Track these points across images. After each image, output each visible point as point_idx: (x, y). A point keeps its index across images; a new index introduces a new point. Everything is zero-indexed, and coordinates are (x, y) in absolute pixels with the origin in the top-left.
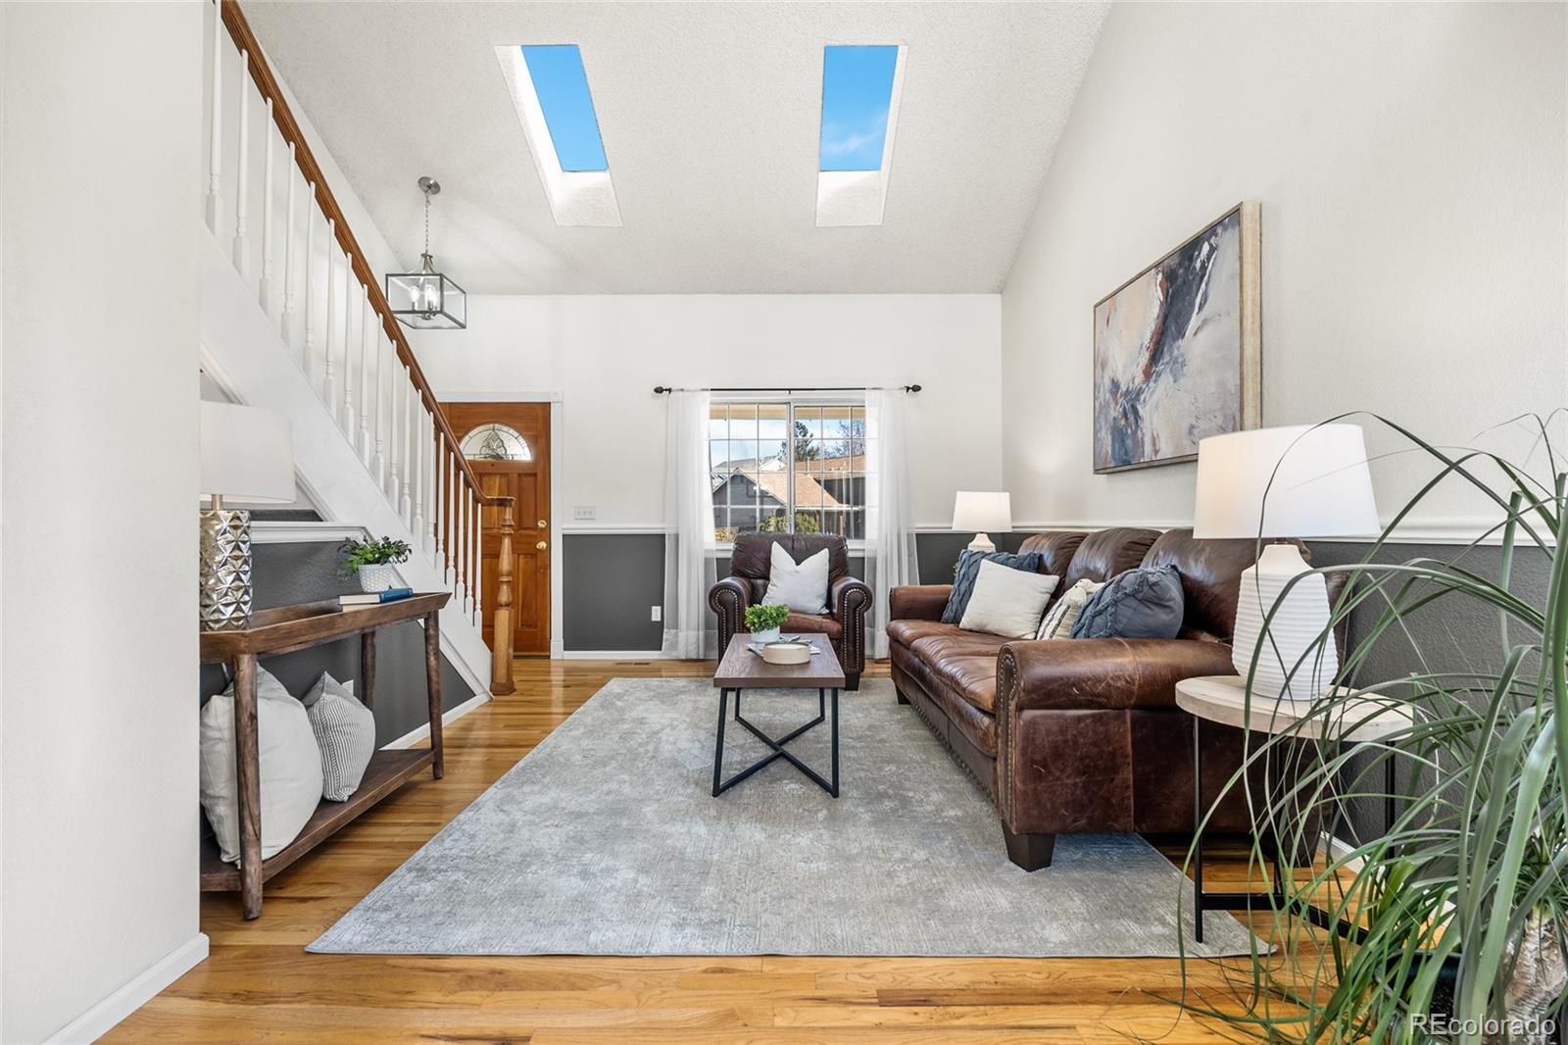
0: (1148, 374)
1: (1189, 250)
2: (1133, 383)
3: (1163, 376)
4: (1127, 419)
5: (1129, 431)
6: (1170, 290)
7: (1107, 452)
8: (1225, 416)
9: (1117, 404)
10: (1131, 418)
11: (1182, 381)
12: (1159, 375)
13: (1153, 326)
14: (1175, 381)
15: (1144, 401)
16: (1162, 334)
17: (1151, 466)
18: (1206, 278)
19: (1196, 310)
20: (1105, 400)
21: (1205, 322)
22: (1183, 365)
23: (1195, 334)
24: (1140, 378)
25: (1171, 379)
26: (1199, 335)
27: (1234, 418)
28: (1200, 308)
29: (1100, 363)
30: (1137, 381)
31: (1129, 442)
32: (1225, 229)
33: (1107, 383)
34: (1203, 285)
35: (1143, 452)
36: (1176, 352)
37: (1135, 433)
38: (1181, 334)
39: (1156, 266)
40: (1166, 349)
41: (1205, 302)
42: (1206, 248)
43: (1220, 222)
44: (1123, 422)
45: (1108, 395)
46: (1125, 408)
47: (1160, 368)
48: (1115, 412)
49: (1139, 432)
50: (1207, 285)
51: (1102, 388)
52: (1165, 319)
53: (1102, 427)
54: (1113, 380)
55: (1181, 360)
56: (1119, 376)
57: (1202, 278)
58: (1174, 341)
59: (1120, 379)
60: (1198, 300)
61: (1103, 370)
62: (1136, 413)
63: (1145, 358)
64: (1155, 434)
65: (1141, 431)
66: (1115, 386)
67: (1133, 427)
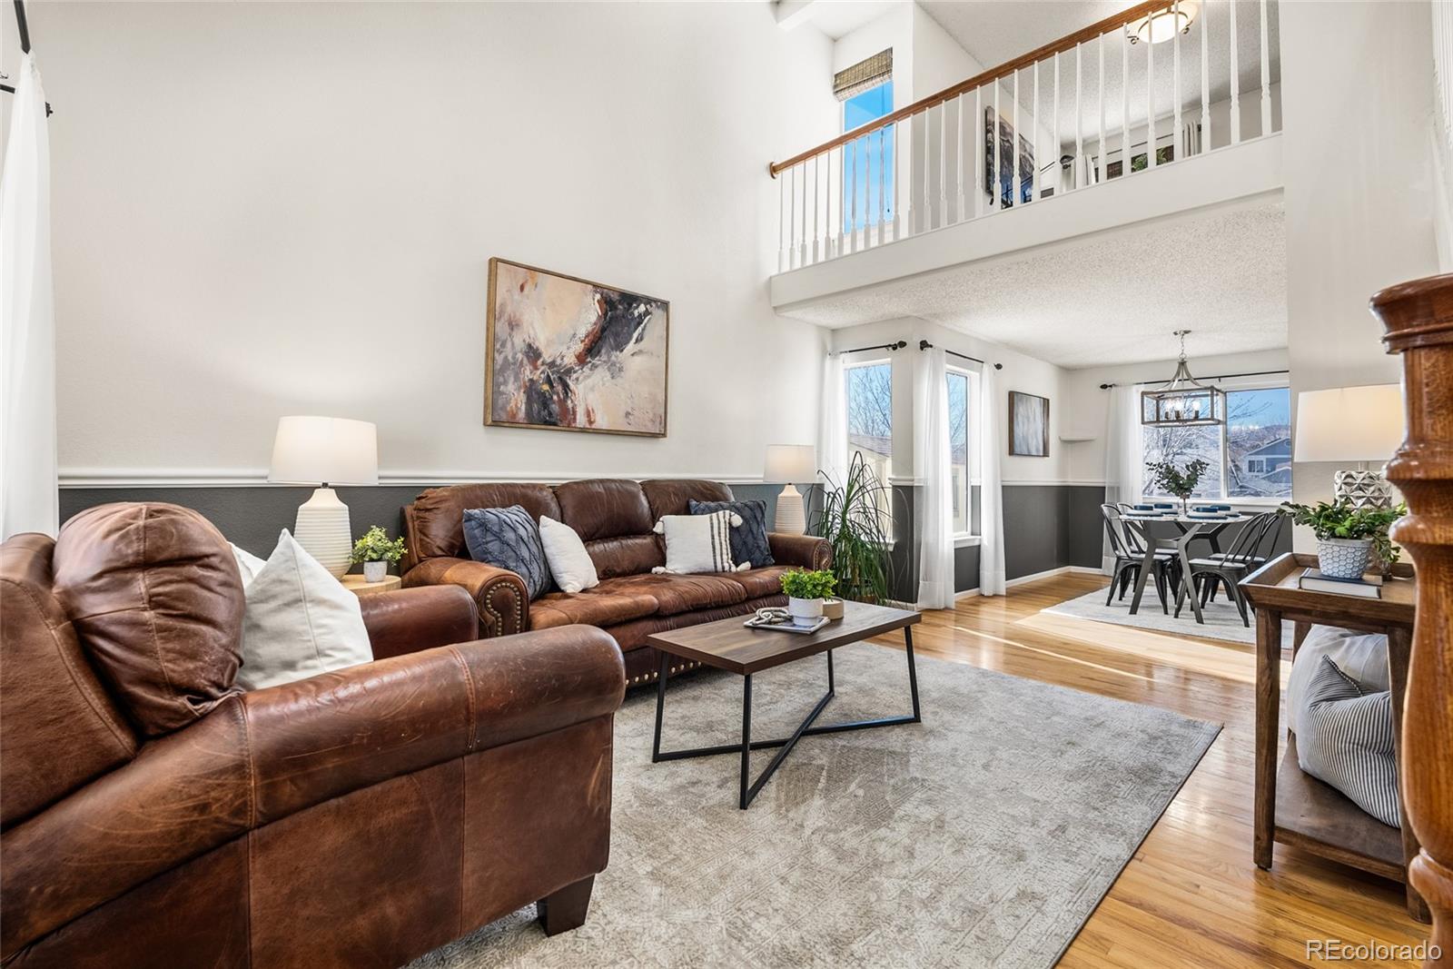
0: (582, 359)
1: (628, 298)
2: (562, 359)
3: (599, 369)
4: (552, 386)
5: (555, 397)
6: (609, 313)
7: (518, 409)
8: (652, 413)
9: (536, 368)
10: (559, 388)
11: (619, 380)
12: (594, 367)
13: (590, 328)
14: (613, 378)
15: (577, 379)
16: (600, 338)
17: (583, 431)
18: (642, 325)
19: (634, 340)
20: (514, 358)
21: (640, 352)
22: (621, 370)
23: (633, 355)
24: (570, 360)
25: (608, 375)
26: (635, 357)
27: (660, 416)
28: (637, 341)
30: (566, 361)
31: (555, 407)
32: (658, 307)
33: (519, 343)
34: (640, 329)
35: (575, 419)
36: (613, 358)
37: (562, 402)
38: (620, 347)
39: (596, 285)
40: (603, 351)
41: (642, 339)
42: (642, 308)
43: (656, 301)
44: (546, 387)
45: (520, 356)
46: (548, 376)
47: (596, 361)
48: (534, 375)
49: (569, 402)
50: (643, 330)
51: (509, 345)
52: (603, 330)
53: (505, 383)
54: (530, 346)
55: (618, 365)
56: (541, 344)
57: (639, 324)
58: (612, 349)
59: (542, 349)
60: (635, 335)
61: (512, 329)
62: (566, 386)
63: (579, 347)
64: (590, 409)
65: (572, 402)
66: (533, 354)
67: (562, 396)
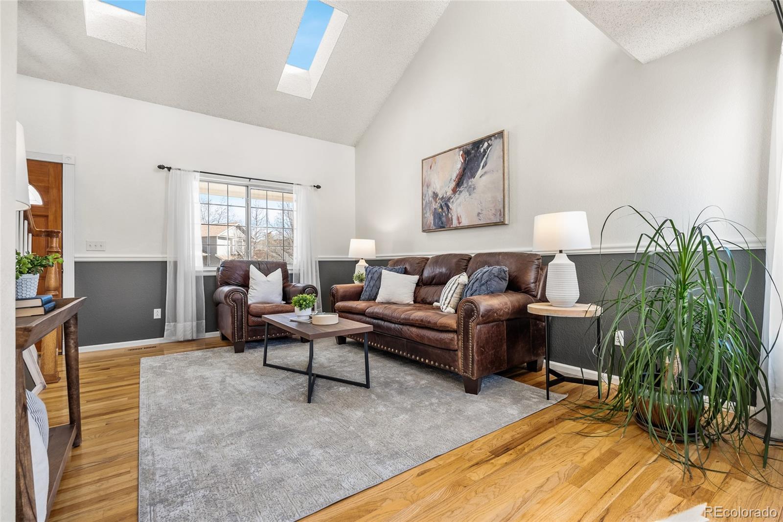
0: (454, 191)
1: (477, 144)
2: (446, 194)
3: (463, 192)
4: (442, 209)
5: (444, 214)
6: (467, 159)
7: (431, 223)
8: (496, 210)
9: (436, 202)
10: (445, 209)
11: (474, 195)
12: (461, 192)
13: (458, 172)
14: (470, 195)
15: (453, 202)
16: (463, 175)
17: (456, 228)
18: (486, 156)
19: (481, 168)
20: (429, 201)
21: (485, 173)
22: (474, 189)
23: (481, 177)
24: (450, 193)
25: (468, 194)
26: (483, 177)
27: (500, 211)
28: (483, 168)
29: (425, 184)
30: (448, 194)
31: (444, 219)
32: (496, 138)
33: (430, 193)
34: (485, 159)
35: (452, 223)
36: (470, 183)
37: (447, 215)
38: (473, 176)
39: (459, 147)
40: (465, 182)
41: (486, 165)
42: (486, 144)
43: (493, 135)
44: (440, 210)
45: (431, 199)
46: (441, 204)
47: (461, 189)
48: (436, 205)
49: (450, 215)
50: (487, 158)
51: (427, 195)
52: (464, 169)
53: (426, 213)
54: (434, 193)
55: (473, 186)
56: (438, 191)
57: (484, 156)
58: (469, 179)
59: (438, 192)
60: (482, 164)
61: (428, 188)
62: (448, 207)
63: (453, 184)
64: (459, 216)
65: (451, 214)
66: (435, 195)
67: (446, 213)
